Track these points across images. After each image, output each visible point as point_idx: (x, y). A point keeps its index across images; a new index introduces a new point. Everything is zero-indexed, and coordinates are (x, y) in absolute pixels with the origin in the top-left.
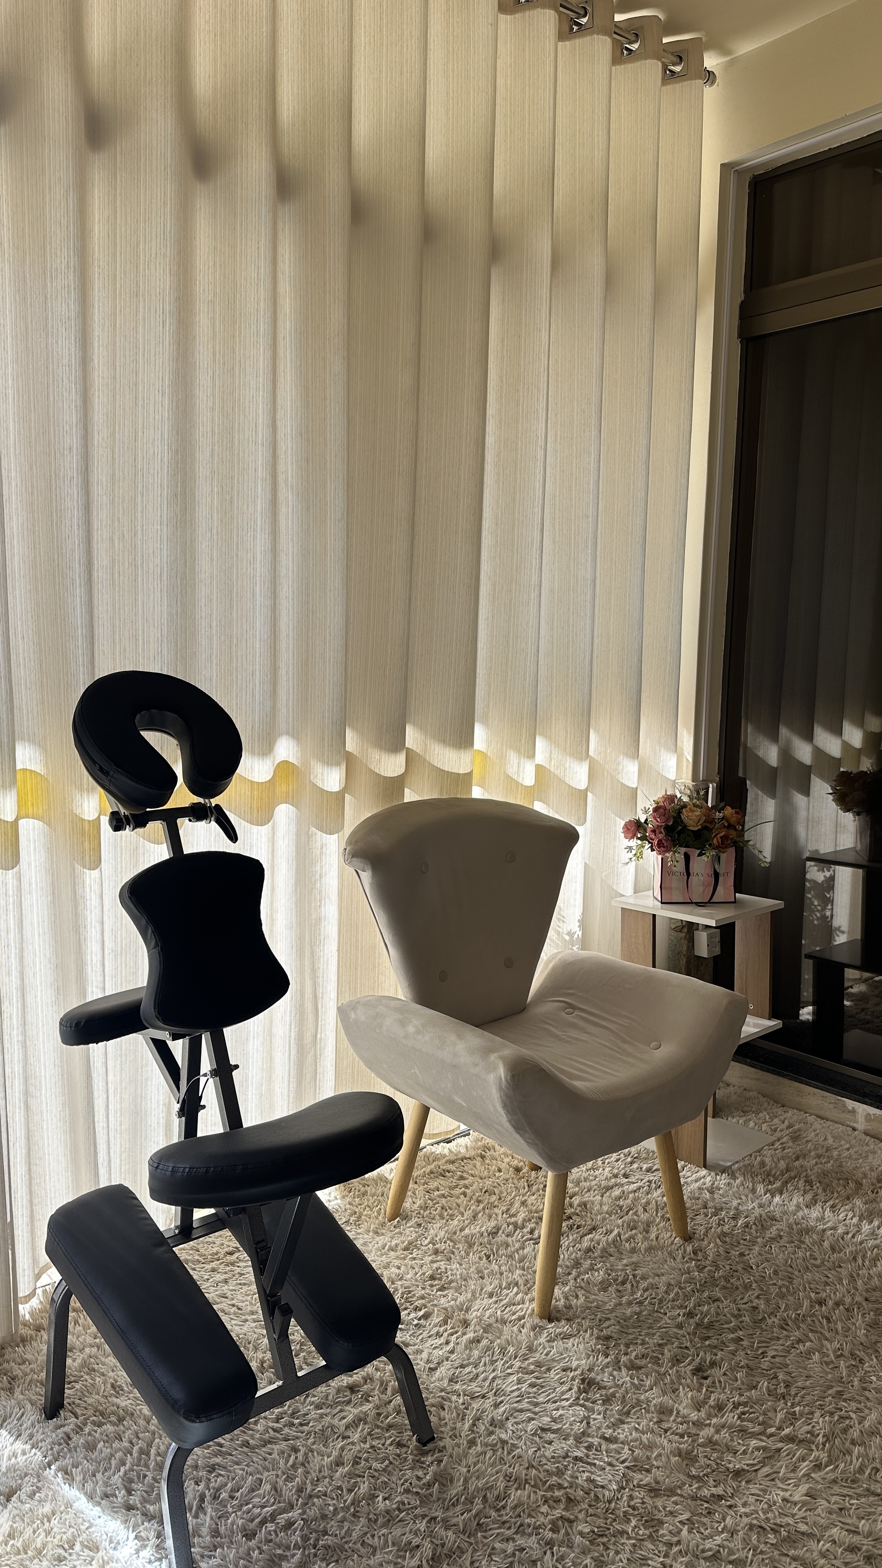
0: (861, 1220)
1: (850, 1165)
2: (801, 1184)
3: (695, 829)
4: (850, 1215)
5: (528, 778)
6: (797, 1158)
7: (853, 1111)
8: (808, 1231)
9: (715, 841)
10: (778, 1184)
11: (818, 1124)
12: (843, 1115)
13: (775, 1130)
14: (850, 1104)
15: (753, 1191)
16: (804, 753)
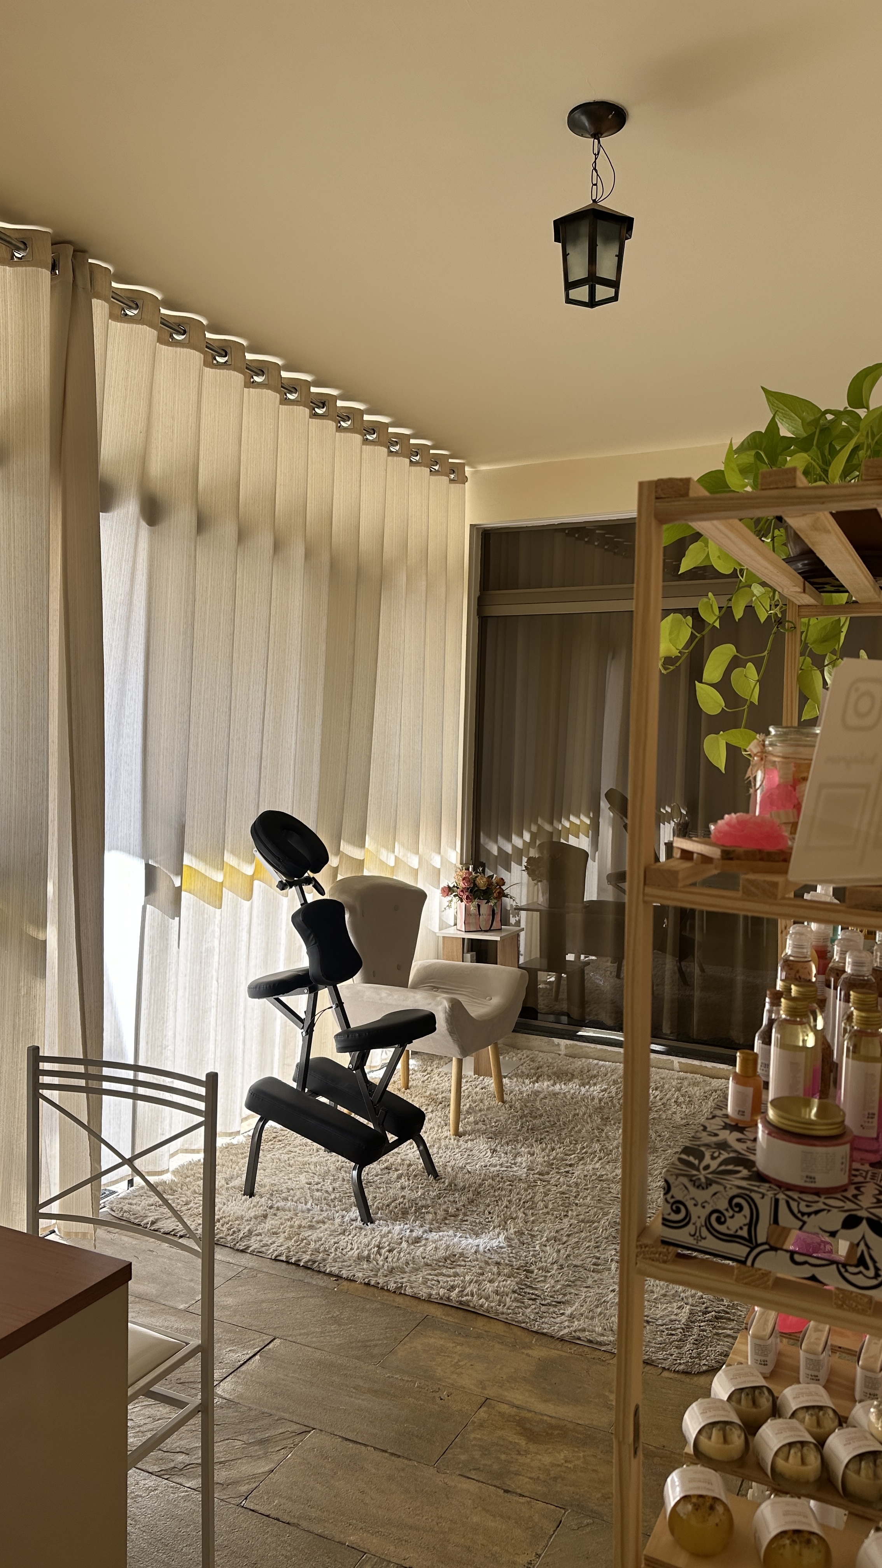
0: (580, 1086)
1: (565, 1068)
2: (545, 1077)
3: (484, 888)
4: (574, 1085)
5: (391, 862)
6: (538, 1069)
7: (559, 1045)
8: (558, 1094)
9: (495, 895)
10: (535, 1078)
11: (541, 1054)
12: (553, 1048)
13: (521, 1059)
14: (556, 1040)
15: (524, 1083)
16: (508, 849)
